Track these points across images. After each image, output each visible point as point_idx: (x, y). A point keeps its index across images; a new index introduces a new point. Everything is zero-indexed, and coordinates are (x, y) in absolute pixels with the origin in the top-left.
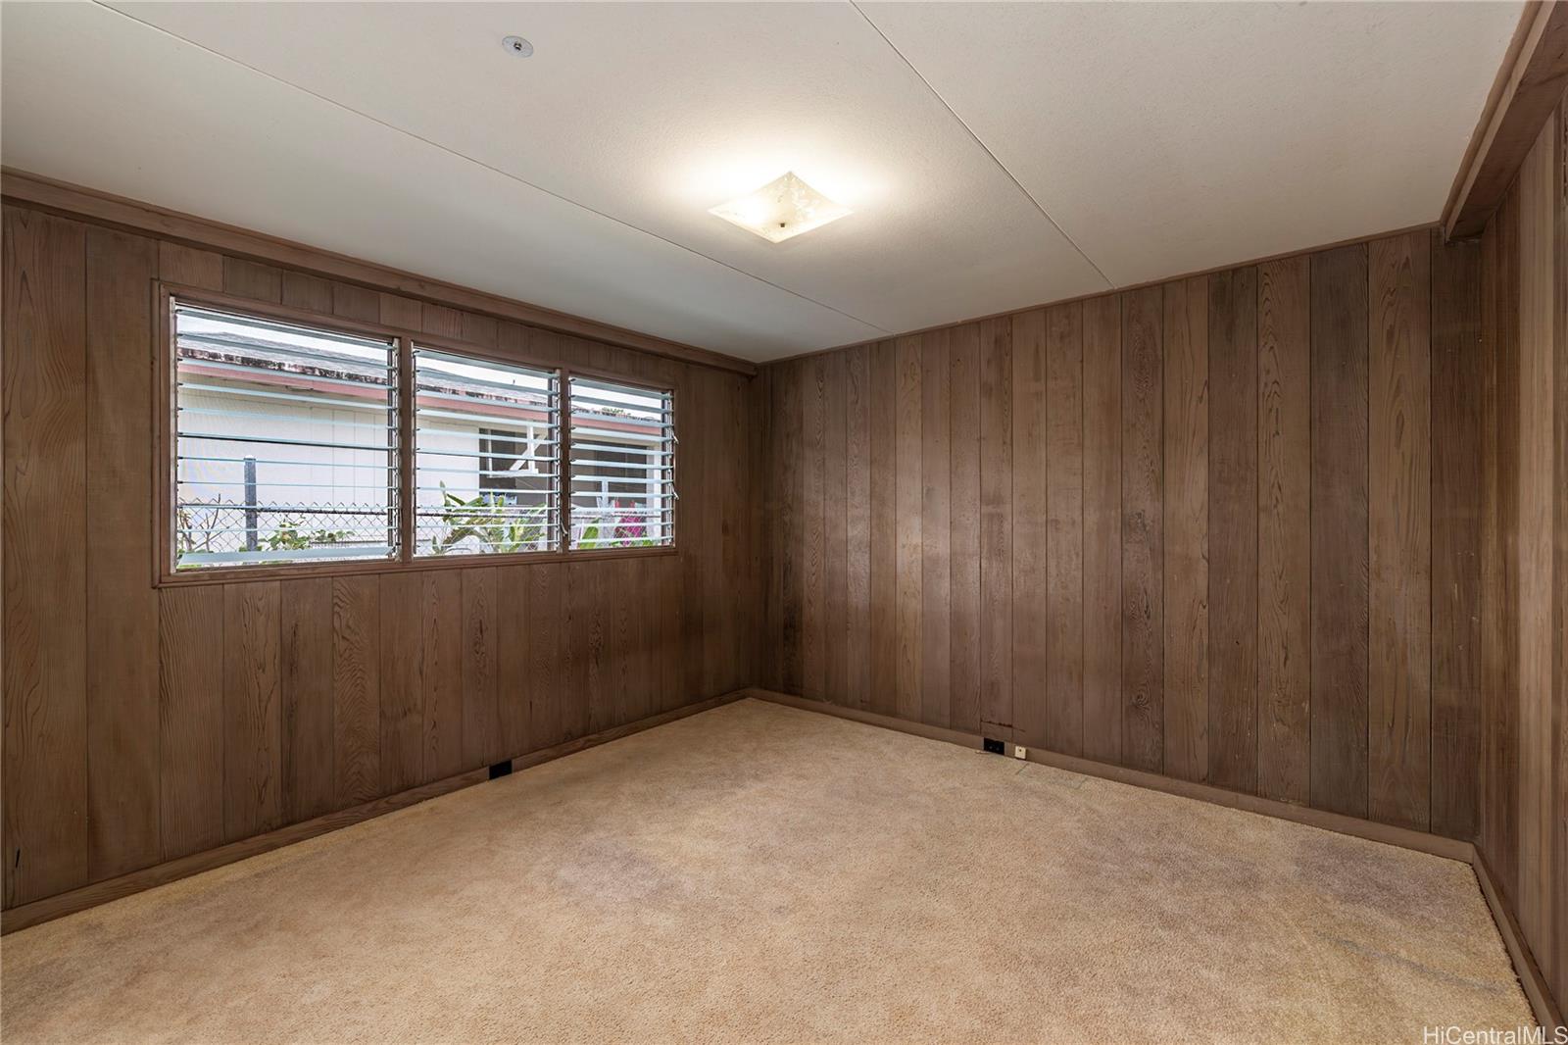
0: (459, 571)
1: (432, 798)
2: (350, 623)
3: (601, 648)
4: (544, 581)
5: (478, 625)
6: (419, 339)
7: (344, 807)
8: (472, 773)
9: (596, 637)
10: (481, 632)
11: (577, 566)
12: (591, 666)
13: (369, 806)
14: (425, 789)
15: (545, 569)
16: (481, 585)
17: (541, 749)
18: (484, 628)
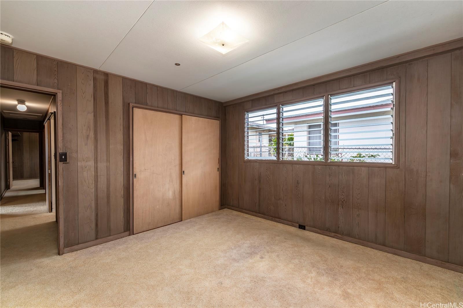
0: (292, 165)
1: (283, 224)
2: (269, 174)
3: (344, 202)
4: (319, 171)
5: (297, 181)
6: (283, 103)
7: (268, 215)
8: (294, 223)
9: (342, 197)
10: (298, 183)
11: (334, 168)
12: (340, 208)
13: (271, 218)
14: (282, 221)
15: (319, 167)
16: (298, 170)
17: (316, 228)
18: (299, 182)
